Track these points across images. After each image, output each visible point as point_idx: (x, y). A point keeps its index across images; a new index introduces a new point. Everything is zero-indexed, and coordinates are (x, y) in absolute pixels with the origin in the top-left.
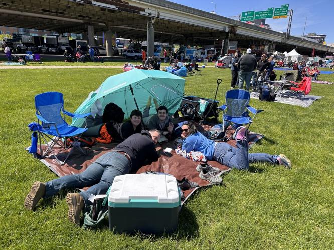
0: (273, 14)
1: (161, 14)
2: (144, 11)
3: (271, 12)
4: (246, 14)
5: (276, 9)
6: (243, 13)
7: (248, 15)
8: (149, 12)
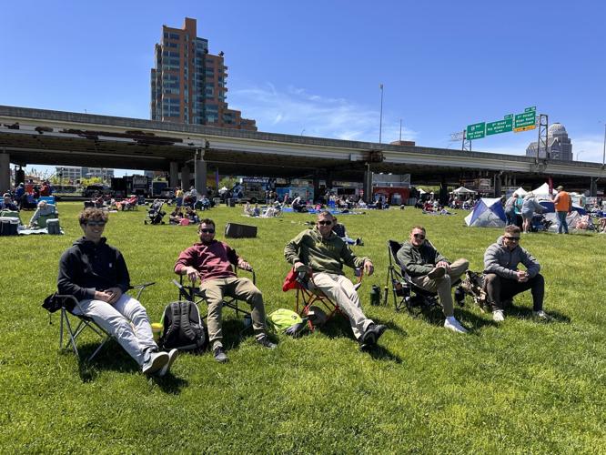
0: (514, 124)
1: (211, 143)
2: (181, 141)
3: (510, 122)
4: (473, 128)
5: (516, 116)
6: (469, 127)
7: (476, 130)
8: (190, 142)
